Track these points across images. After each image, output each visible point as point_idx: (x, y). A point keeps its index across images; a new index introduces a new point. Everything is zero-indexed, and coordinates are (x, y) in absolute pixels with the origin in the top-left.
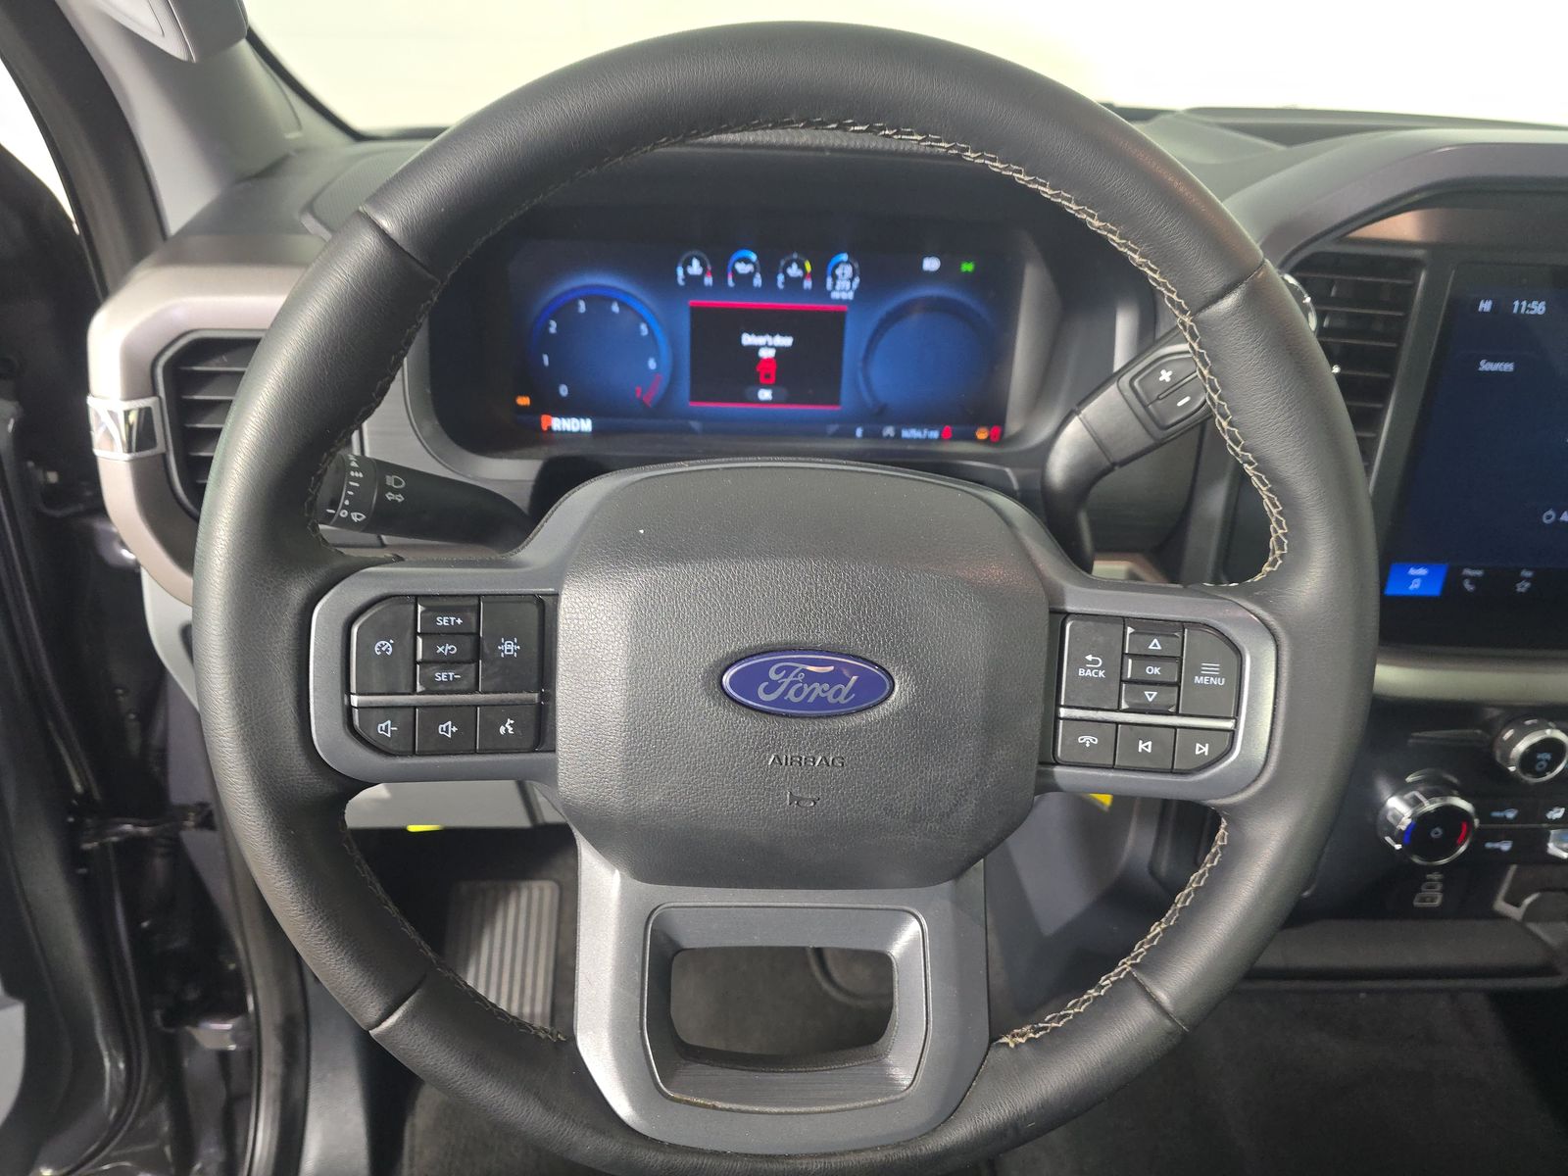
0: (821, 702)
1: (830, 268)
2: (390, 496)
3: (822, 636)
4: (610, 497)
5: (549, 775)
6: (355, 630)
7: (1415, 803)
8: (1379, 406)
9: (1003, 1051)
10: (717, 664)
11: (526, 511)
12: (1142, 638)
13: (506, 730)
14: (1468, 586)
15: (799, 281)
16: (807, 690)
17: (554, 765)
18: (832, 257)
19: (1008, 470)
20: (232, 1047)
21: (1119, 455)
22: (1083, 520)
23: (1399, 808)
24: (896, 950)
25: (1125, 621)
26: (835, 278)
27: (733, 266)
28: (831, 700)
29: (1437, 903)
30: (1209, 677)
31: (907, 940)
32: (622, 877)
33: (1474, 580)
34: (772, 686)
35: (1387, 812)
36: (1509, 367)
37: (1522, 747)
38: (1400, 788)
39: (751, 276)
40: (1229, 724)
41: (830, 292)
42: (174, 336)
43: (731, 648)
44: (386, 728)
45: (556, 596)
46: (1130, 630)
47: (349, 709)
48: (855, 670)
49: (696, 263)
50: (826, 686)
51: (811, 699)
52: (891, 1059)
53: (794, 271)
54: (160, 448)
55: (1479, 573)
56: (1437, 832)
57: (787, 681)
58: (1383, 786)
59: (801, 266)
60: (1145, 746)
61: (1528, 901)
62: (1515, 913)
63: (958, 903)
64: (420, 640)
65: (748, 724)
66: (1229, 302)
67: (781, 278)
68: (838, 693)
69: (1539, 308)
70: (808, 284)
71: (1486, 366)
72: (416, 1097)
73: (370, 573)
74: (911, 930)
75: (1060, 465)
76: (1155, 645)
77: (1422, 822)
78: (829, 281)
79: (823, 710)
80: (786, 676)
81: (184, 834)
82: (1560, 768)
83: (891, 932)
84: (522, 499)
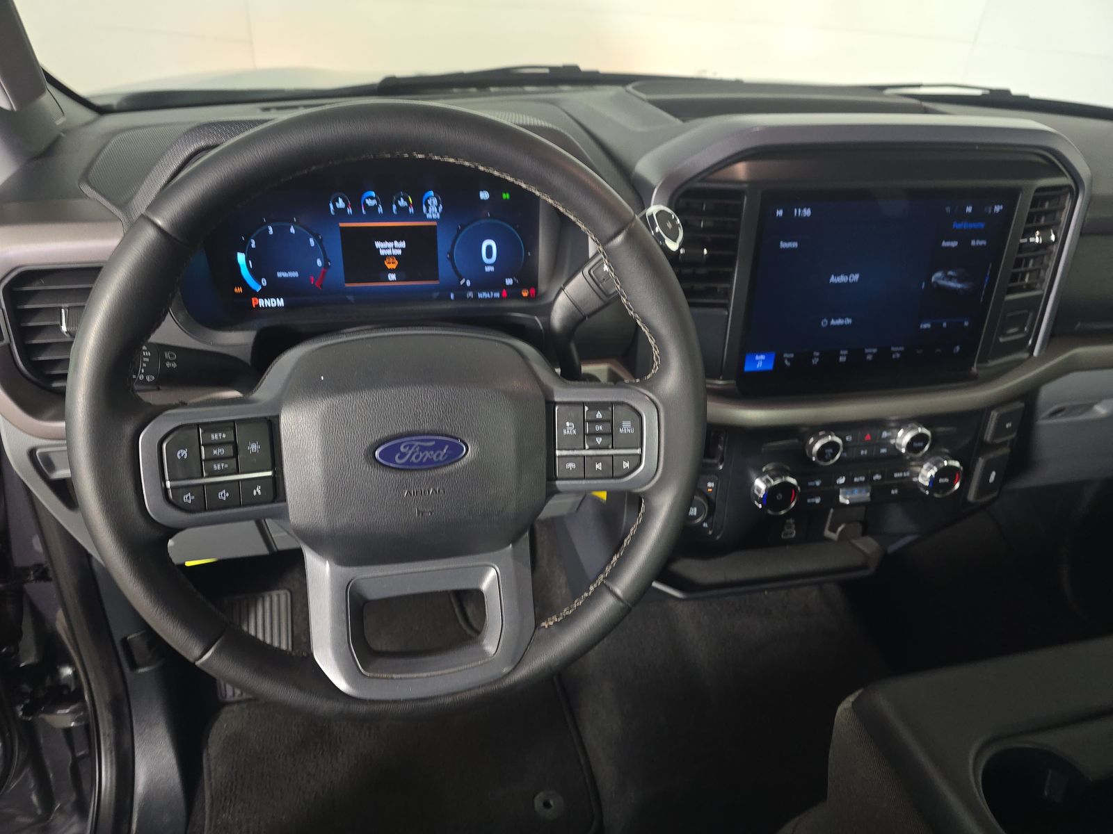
0: (430, 461)
1: (424, 200)
2: (168, 365)
3: (427, 427)
4: (302, 359)
5: (283, 515)
6: (164, 446)
7: (768, 481)
8: (731, 270)
9: (542, 630)
10: (371, 446)
11: (250, 364)
12: (592, 413)
13: (257, 492)
14: (787, 363)
15: (406, 209)
16: (421, 456)
17: (286, 509)
18: (423, 195)
19: (536, 318)
20: (73, 724)
21: (586, 310)
22: (573, 347)
23: (760, 485)
24: (484, 587)
25: (583, 404)
26: (427, 206)
27: (365, 201)
28: (435, 459)
29: (794, 535)
30: (626, 427)
31: (489, 580)
32: (330, 565)
33: (789, 360)
34: (403, 455)
35: (754, 488)
36: (795, 245)
37: (817, 446)
38: (760, 475)
39: (376, 207)
40: (638, 451)
41: (426, 215)
42: (8, 269)
43: (378, 437)
44: (188, 498)
45: (278, 417)
46: (586, 408)
47: (166, 490)
48: (447, 442)
49: (340, 200)
50: (432, 452)
51: (425, 459)
52: (485, 642)
53: (402, 203)
54: (6, 341)
55: (792, 356)
56: (780, 496)
57: (410, 452)
58: (753, 474)
59: (406, 200)
60: (599, 466)
61: (840, 529)
62: (834, 536)
63: (516, 557)
64: (203, 448)
65: (391, 476)
66: (620, 239)
67: (394, 207)
68: (438, 456)
69: (807, 212)
70: (411, 210)
71: (783, 245)
72: (208, 737)
73: (170, 414)
74: (492, 574)
75: (558, 316)
76: (599, 415)
77: (771, 491)
78: (424, 208)
79: (431, 465)
80: (410, 449)
81: (26, 586)
82: (838, 456)
83: (481, 577)
84: (246, 356)
